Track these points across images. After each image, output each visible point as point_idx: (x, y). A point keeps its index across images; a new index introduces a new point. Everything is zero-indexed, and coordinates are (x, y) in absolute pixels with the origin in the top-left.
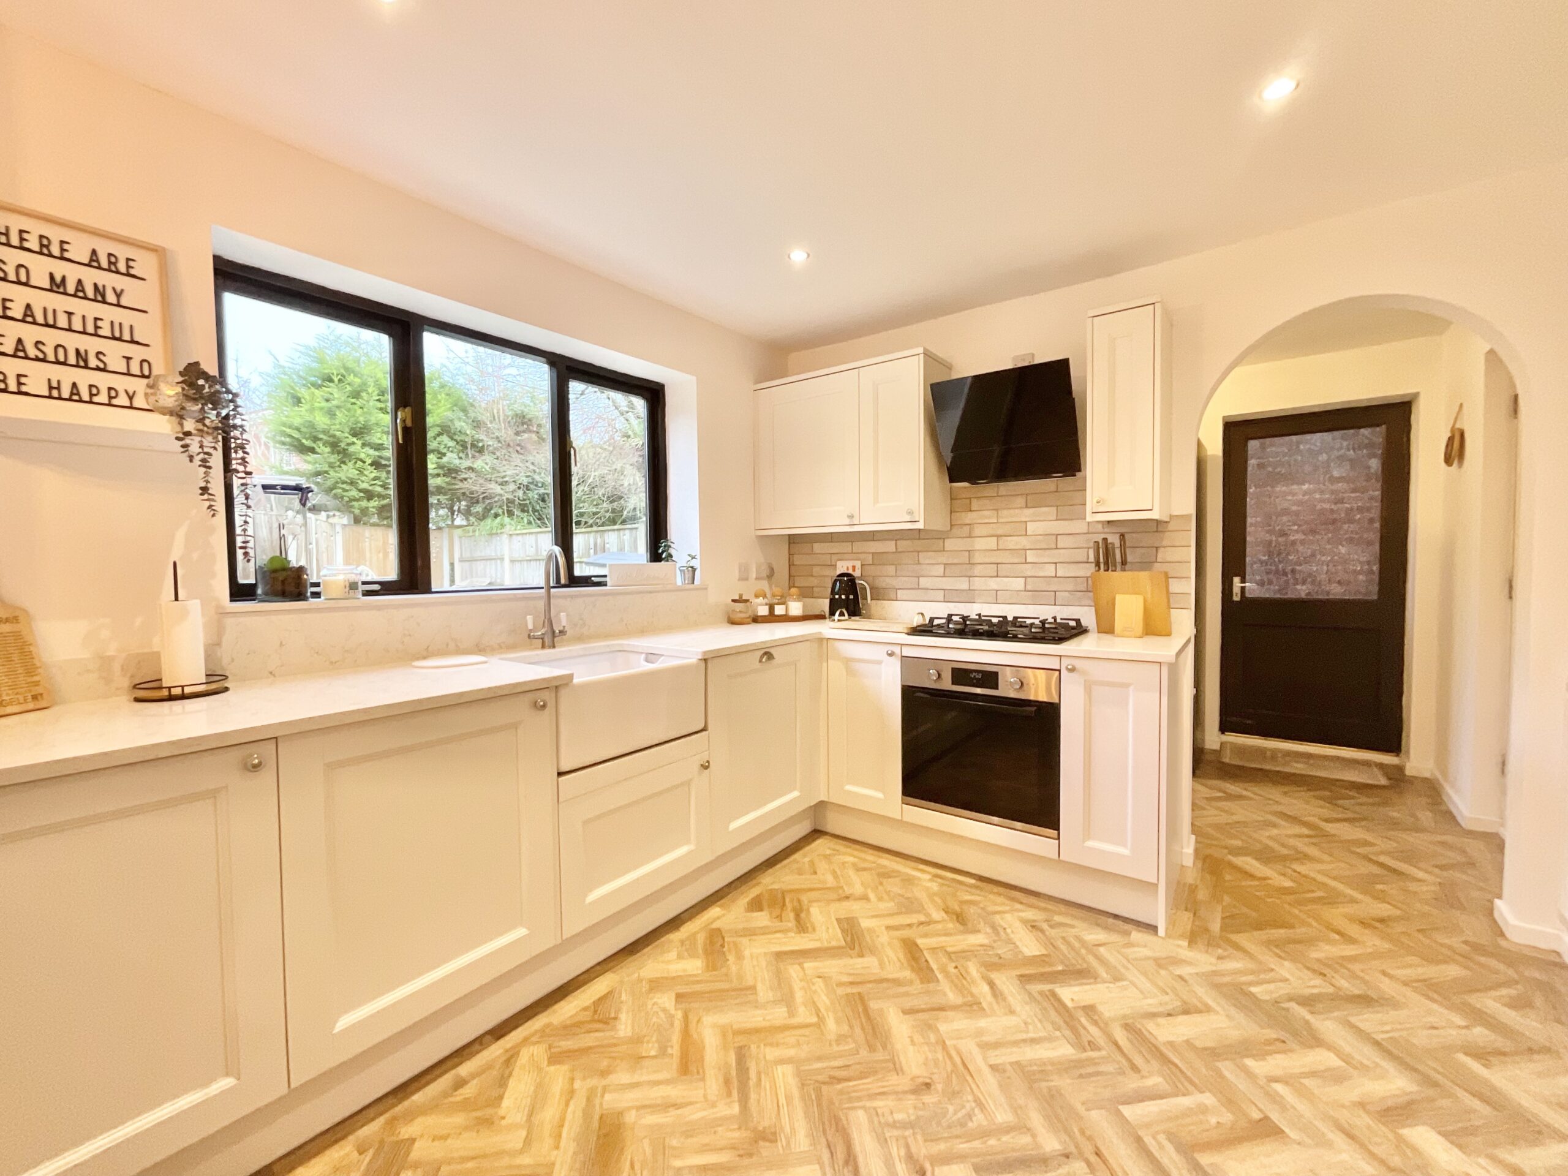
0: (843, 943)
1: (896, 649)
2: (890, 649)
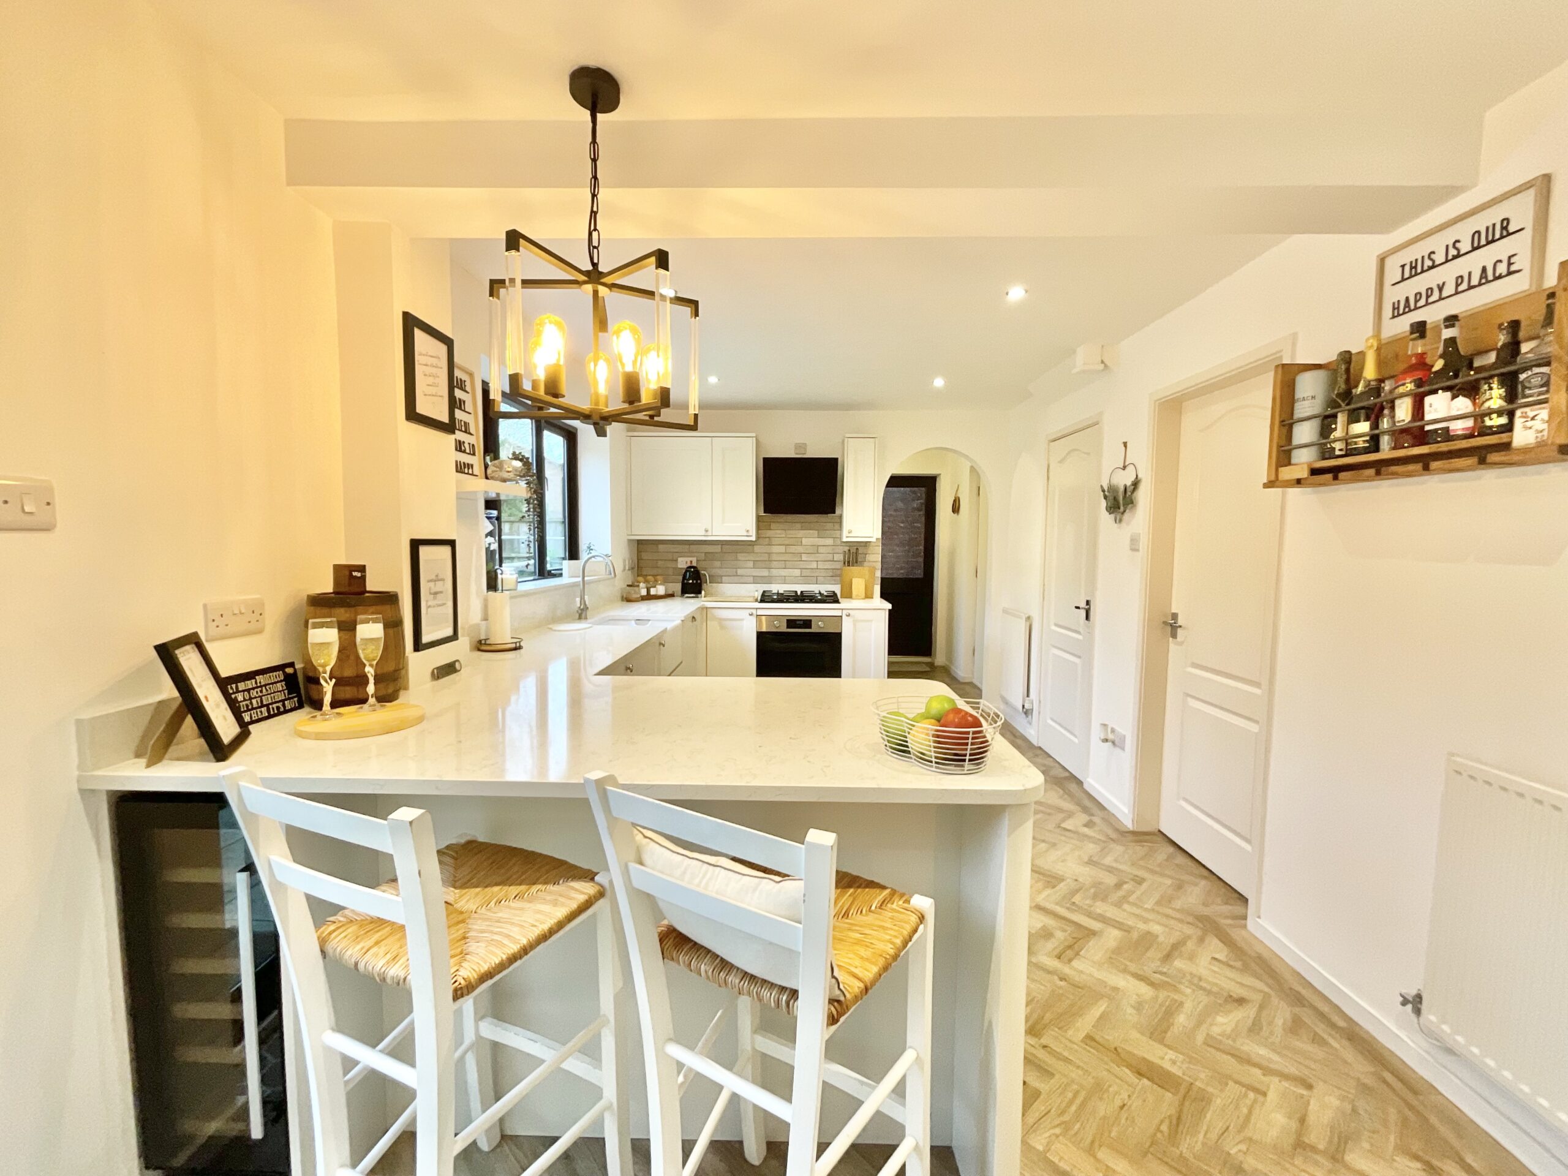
1: (754, 611)
2: (750, 611)
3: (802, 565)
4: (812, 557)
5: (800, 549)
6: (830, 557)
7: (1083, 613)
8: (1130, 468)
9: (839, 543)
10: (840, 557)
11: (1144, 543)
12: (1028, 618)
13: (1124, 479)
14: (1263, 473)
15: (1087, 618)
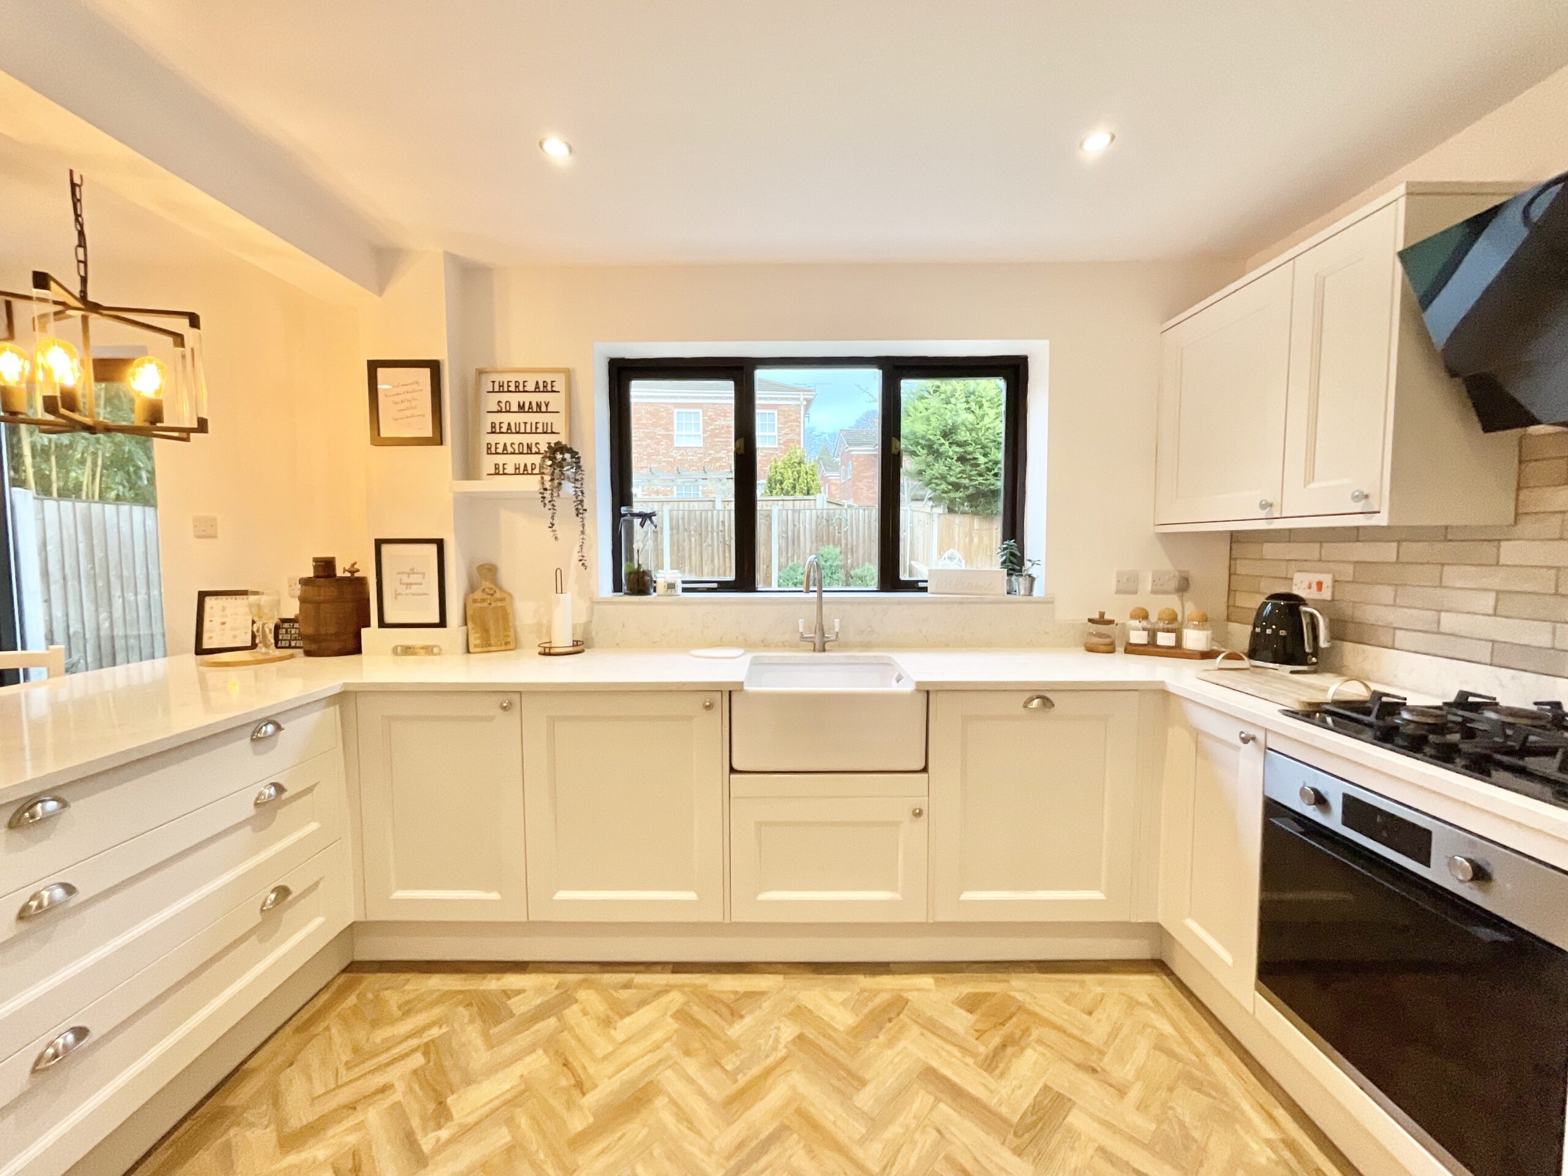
0: (1015, 1119)
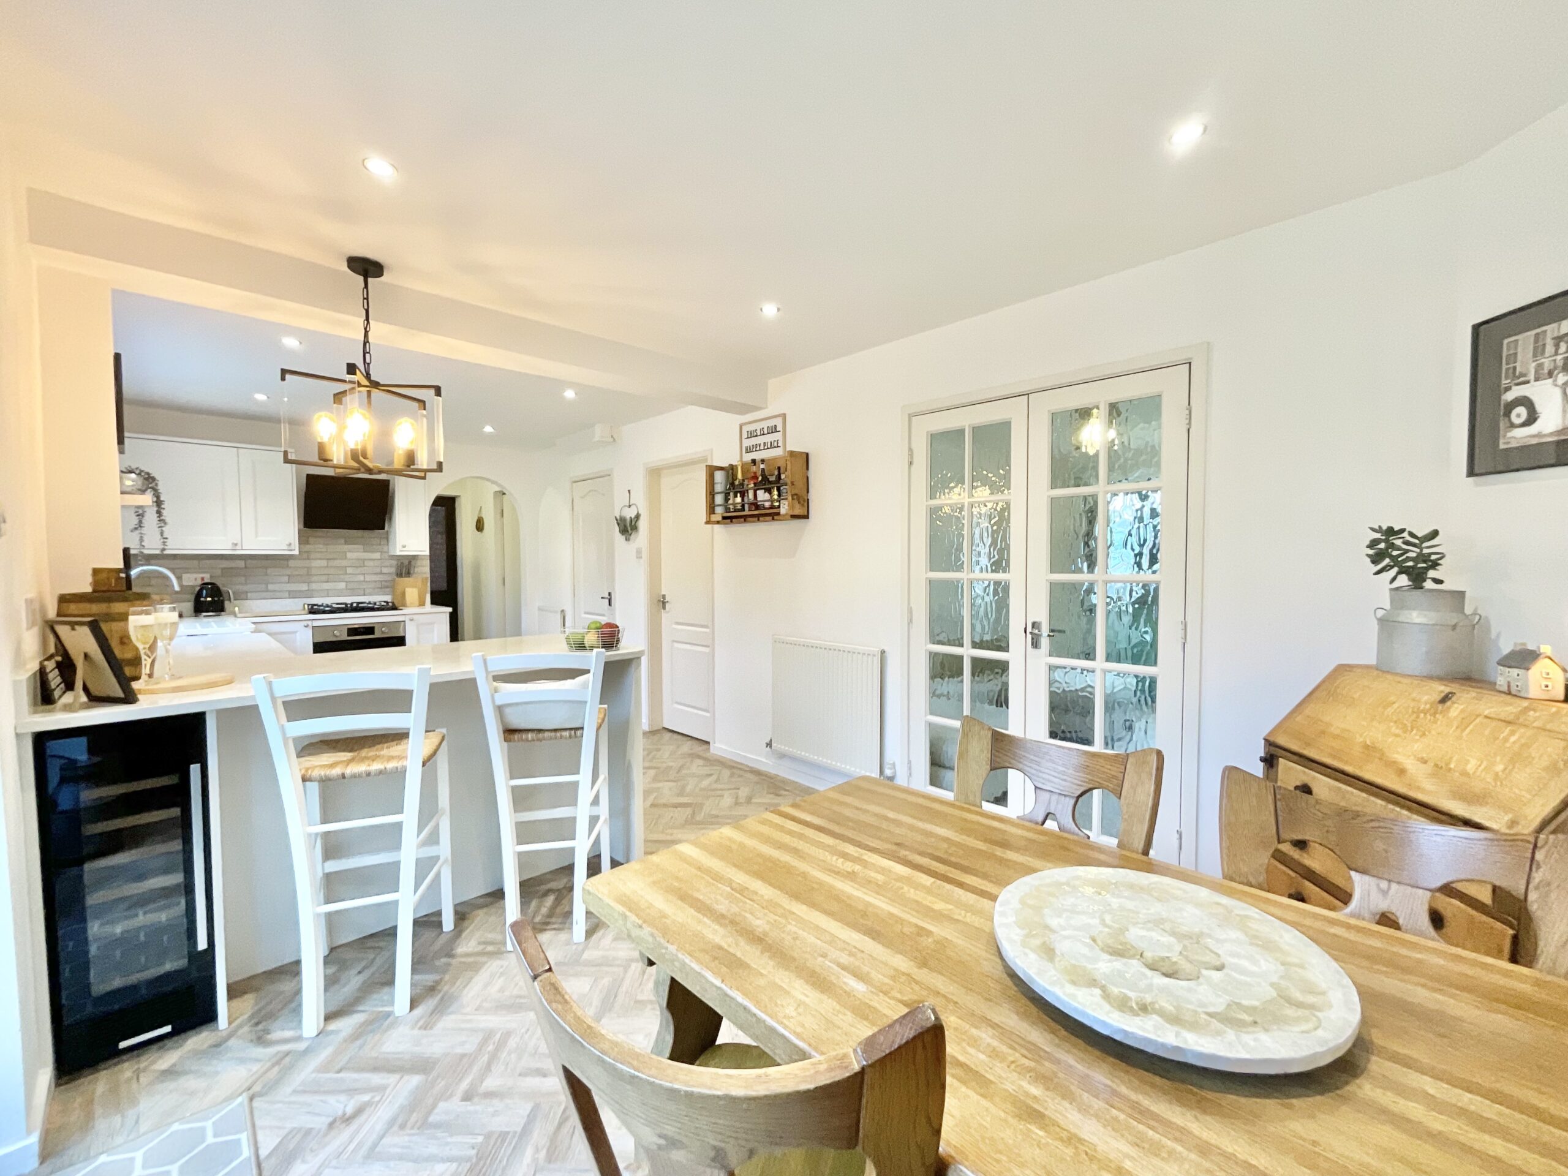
1: (310, 623)
2: (305, 623)
3: (347, 578)
4: (358, 571)
5: (344, 563)
6: (378, 570)
7: (607, 601)
8: (633, 507)
9: (386, 555)
10: (393, 570)
11: (645, 554)
12: (563, 611)
13: (630, 514)
14: (703, 517)
15: (610, 604)
